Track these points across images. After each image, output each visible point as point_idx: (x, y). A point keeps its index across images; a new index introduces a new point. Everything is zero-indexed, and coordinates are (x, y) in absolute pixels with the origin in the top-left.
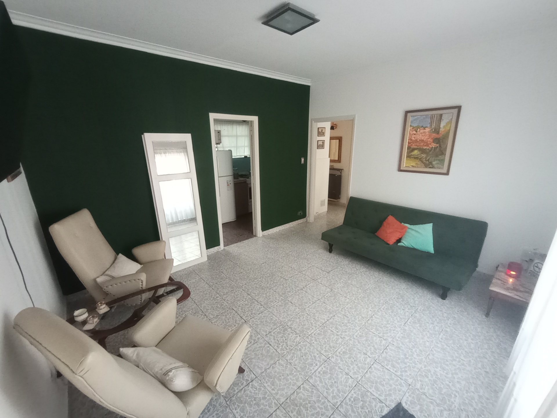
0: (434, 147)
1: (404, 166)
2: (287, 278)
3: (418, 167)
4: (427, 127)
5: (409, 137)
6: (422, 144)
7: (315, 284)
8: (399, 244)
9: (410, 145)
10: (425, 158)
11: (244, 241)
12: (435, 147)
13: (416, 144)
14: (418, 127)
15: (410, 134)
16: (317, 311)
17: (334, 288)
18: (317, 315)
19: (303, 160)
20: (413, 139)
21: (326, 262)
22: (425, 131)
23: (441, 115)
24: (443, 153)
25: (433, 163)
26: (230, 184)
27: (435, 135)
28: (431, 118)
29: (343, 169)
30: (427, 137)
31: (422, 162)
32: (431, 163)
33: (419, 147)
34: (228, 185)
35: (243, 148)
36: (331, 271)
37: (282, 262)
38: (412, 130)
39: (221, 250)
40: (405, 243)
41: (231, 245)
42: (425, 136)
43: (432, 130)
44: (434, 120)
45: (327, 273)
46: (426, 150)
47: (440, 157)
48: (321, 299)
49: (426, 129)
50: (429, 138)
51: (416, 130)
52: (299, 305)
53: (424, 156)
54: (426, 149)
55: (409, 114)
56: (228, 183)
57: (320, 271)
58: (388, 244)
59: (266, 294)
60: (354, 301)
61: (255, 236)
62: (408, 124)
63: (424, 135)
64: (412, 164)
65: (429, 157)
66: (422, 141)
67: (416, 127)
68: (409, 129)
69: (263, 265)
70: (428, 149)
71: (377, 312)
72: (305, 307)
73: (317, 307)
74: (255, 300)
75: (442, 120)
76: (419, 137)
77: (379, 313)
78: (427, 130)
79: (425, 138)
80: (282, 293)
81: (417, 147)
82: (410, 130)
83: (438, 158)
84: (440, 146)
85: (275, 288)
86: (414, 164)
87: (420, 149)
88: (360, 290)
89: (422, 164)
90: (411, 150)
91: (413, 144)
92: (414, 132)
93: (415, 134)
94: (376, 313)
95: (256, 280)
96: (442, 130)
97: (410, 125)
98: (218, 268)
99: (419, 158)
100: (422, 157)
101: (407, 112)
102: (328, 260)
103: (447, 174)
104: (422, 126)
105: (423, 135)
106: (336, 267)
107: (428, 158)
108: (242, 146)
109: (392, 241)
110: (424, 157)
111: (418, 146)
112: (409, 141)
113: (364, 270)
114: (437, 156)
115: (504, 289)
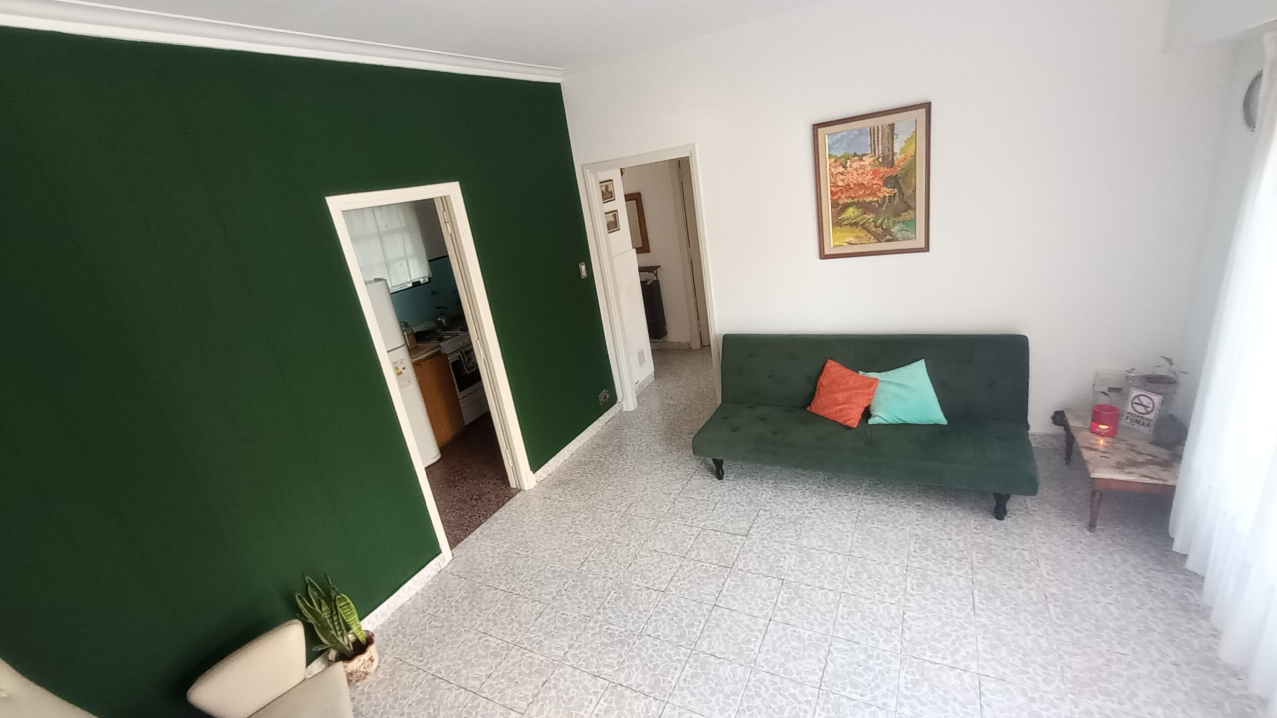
0: (887, 195)
1: (832, 246)
2: (664, 587)
3: (862, 244)
4: (866, 155)
5: (830, 180)
6: (862, 193)
7: (737, 579)
8: (871, 421)
9: (835, 198)
10: (873, 222)
11: (496, 514)
12: (890, 197)
13: (848, 194)
14: (846, 157)
15: (832, 174)
16: (786, 654)
17: (785, 574)
18: (790, 665)
19: (583, 268)
20: (840, 184)
21: (725, 508)
22: (862, 163)
23: (892, 126)
24: (910, 207)
25: (893, 230)
26: (404, 369)
27: (886, 169)
28: (871, 134)
29: (659, 267)
30: (869, 176)
31: (869, 231)
32: (887, 231)
33: (856, 200)
34: (399, 374)
35: (404, 262)
36: (751, 527)
37: (626, 543)
38: (833, 164)
39: (446, 564)
40: (882, 416)
41: (466, 536)
42: (864, 175)
43: (878, 159)
44: (878, 137)
45: (745, 538)
46: (873, 204)
47: (905, 216)
48: (774, 615)
49: (864, 158)
50: (873, 179)
51: (843, 163)
52: (736, 654)
53: (870, 217)
54: (871, 202)
55: (821, 131)
56: (396, 368)
57: (728, 537)
58: (849, 428)
59: (639, 655)
60: (844, 591)
61: (519, 490)
62: (824, 152)
63: (863, 173)
64: (847, 240)
65: (881, 220)
66: (861, 186)
67: (841, 157)
68: (826, 163)
69: (583, 568)
70: (877, 202)
71: (906, 604)
72: (753, 656)
73: (778, 643)
74: (621, 685)
75: (895, 136)
76: (853, 178)
77: (910, 604)
78: (868, 160)
79: (866, 180)
80: (678, 637)
81: (852, 201)
82: (830, 165)
83: (901, 219)
84: (901, 193)
85: (651, 628)
86: (851, 239)
87: (859, 205)
88: (840, 558)
89: (869, 235)
90: (839, 208)
91: (843, 196)
92: (841, 169)
93: (842, 173)
94: (904, 606)
95: (591, 624)
96: (898, 157)
97: (829, 155)
98: (467, 624)
99: (861, 223)
100: (865, 220)
101: (816, 127)
102: (726, 499)
103: (927, 249)
104: (855, 154)
105: (860, 172)
106: (755, 514)
107: (879, 222)
108: (400, 259)
109: (854, 420)
110: (872, 220)
111: (853, 199)
112: (833, 189)
113: (814, 500)
114: (897, 214)
115: (1113, 467)
